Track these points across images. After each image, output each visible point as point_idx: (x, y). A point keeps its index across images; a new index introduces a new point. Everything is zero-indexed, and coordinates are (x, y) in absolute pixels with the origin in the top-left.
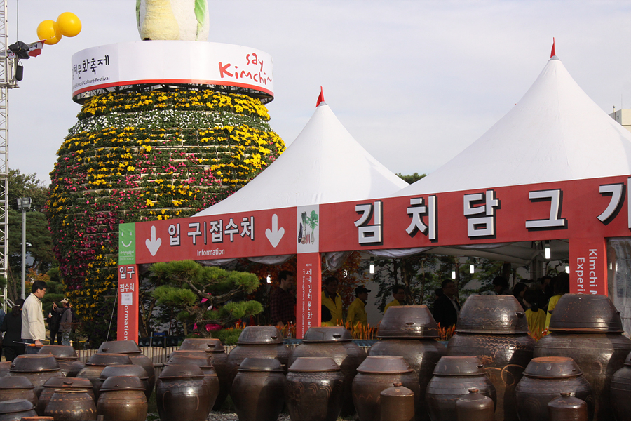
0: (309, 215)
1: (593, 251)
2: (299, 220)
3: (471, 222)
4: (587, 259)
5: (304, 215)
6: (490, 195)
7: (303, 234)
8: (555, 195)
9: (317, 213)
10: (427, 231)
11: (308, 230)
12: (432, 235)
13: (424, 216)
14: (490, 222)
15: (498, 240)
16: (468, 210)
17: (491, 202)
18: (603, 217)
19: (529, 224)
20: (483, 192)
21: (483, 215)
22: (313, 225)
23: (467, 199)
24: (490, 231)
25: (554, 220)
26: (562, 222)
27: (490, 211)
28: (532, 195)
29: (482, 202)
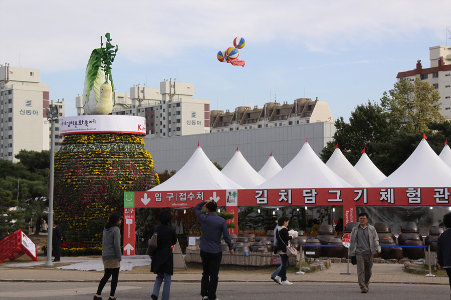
0: (232, 193)
1: (352, 209)
2: (227, 194)
3: (306, 199)
4: (350, 211)
5: (230, 193)
6: (313, 190)
7: (230, 199)
8: (339, 192)
9: (237, 192)
10: (288, 200)
11: (232, 198)
12: (290, 202)
13: (286, 196)
14: (313, 199)
15: (317, 204)
16: (305, 195)
17: (314, 193)
18: (355, 199)
19: (329, 200)
20: (311, 189)
21: (311, 196)
22: (234, 196)
23: (305, 191)
24: (313, 202)
25: (338, 200)
26: (341, 200)
27: (314, 195)
28: (330, 191)
29: (311, 192)
